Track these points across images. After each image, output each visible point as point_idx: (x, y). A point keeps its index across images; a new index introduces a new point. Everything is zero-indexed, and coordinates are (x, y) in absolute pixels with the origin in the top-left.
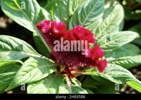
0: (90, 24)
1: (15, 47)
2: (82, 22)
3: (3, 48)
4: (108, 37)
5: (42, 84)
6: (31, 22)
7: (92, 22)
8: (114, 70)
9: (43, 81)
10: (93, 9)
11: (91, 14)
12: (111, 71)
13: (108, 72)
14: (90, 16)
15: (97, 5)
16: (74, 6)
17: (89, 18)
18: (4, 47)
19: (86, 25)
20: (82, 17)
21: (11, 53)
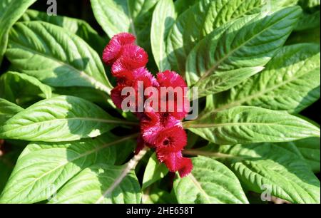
0: (231, 69)
1: (72, 59)
2: (216, 59)
3: (54, 52)
4: (246, 111)
5: (65, 149)
6: (131, 20)
7: (236, 67)
8: (219, 183)
9: (68, 145)
10: (251, 42)
11: (240, 50)
12: (213, 181)
13: (205, 181)
14: (239, 52)
15: (262, 36)
16: (219, 20)
17: (233, 55)
18: (56, 52)
19: (222, 67)
20: (218, 49)
21: (64, 67)
